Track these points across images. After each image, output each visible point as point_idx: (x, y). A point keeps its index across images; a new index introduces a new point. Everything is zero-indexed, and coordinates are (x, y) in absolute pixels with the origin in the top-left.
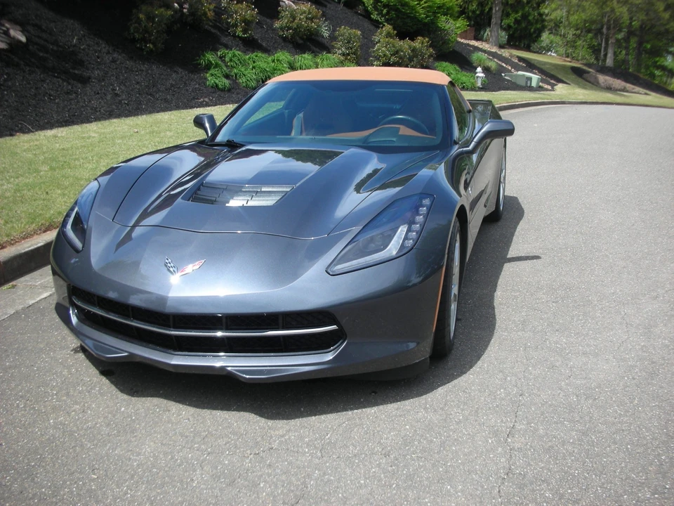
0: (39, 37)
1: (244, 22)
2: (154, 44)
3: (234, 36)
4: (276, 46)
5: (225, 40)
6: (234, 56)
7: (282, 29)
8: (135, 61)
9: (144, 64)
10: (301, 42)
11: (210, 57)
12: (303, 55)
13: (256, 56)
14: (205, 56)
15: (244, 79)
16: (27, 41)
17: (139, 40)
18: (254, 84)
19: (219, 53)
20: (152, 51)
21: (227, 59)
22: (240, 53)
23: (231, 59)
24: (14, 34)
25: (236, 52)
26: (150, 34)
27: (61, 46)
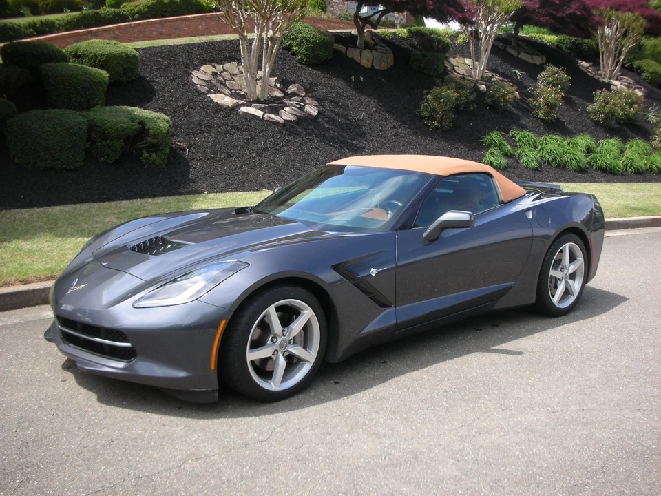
0: (332, 111)
1: (546, 105)
2: (440, 121)
3: (537, 118)
4: (584, 129)
5: (525, 121)
6: (524, 136)
7: (594, 113)
8: (419, 136)
9: (426, 139)
10: (616, 126)
11: (495, 136)
12: (609, 140)
13: (551, 138)
14: (490, 135)
15: (525, 159)
16: (318, 114)
17: (426, 117)
18: (534, 164)
19: (511, 134)
20: (437, 128)
21: (517, 139)
22: (531, 134)
23: (520, 140)
24: (307, 108)
25: (527, 133)
26: (437, 113)
27: (349, 120)
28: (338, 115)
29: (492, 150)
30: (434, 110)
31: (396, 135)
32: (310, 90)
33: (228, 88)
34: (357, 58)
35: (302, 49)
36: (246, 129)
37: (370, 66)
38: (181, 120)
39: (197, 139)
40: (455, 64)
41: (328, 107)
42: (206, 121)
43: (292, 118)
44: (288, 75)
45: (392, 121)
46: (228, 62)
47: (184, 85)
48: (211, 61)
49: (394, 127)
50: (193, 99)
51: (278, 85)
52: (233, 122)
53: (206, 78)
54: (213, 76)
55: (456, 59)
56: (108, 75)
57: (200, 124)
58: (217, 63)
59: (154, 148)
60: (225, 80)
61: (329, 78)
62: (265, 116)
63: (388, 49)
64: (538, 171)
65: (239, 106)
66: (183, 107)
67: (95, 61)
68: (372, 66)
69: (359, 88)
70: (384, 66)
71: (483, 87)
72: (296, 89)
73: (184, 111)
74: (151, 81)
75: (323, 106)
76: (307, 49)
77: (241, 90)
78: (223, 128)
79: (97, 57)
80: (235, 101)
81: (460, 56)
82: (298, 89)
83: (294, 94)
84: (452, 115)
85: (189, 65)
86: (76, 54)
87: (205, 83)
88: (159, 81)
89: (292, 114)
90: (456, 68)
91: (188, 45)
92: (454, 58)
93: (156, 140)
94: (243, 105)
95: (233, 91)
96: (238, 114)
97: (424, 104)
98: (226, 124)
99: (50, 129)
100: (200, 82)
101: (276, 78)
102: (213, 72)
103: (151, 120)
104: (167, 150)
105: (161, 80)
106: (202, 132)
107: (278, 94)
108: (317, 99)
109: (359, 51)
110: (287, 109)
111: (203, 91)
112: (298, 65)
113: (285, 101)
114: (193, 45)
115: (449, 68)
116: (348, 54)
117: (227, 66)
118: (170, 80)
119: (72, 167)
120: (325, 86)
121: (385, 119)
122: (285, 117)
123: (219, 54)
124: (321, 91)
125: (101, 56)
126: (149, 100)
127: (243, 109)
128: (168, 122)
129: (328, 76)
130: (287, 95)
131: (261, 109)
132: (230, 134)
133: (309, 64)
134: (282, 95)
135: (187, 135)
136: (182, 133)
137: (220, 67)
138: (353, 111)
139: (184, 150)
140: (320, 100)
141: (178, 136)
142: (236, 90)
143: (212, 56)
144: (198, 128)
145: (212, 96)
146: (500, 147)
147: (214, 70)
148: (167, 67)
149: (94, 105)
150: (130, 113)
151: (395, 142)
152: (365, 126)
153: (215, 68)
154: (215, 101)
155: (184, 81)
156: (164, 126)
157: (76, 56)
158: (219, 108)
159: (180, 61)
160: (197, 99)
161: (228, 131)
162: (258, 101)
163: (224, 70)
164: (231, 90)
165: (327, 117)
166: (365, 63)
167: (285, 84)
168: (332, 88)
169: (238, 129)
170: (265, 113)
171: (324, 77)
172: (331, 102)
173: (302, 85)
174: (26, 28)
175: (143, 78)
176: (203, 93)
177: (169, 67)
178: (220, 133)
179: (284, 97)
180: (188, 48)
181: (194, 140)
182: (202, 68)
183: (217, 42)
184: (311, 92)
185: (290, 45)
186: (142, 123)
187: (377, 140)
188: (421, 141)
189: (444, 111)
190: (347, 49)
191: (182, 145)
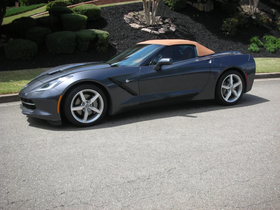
2: (230, 32)
8: (220, 39)
9: (223, 40)
11: (255, 38)
14: (253, 38)
15: (268, 48)
16: (175, 31)
17: (224, 31)
18: (273, 50)
19: (264, 37)
20: (228, 35)
21: (267, 39)
22: (273, 37)
23: (268, 40)
24: (171, 28)
25: (271, 37)
26: (228, 29)
27: (189, 33)
28: (185, 31)
29: (253, 44)
30: (227, 27)
31: (210, 39)
32: (174, 21)
33: (139, 21)
34: (197, 7)
35: (172, 4)
36: (143, 37)
37: (202, 10)
38: (116, 34)
39: (122, 41)
40: (243, 8)
41: (181, 28)
42: (126, 34)
43: (163, 32)
44: (165, 15)
45: (209, 33)
46: (140, 11)
47: (119, 21)
48: (133, 11)
49: (209, 35)
50: (122, 26)
51: (161, 19)
52: (138, 34)
53: (130, 18)
54: (134, 17)
55: (244, 6)
56: (87, 18)
57: (124, 35)
58: (136, 11)
59: (102, 45)
60: (139, 18)
61: (183, 16)
62: (152, 32)
63: (212, 2)
64: (275, 53)
65: (141, 28)
66: (118, 29)
67: (82, 12)
68: (204, 10)
69: (196, 20)
70: (209, 10)
71: (254, 17)
72: (168, 21)
73: (118, 30)
74: (106, 19)
75: (178, 28)
76: (174, 4)
77: (145, 22)
78: (133, 37)
79: (83, 11)
80: (140, 26)
81: (246, 5)
82: (169, 21)
83: (167, 23)
84: (235, 30)
85: (123, 13)
86: (76, 10)
87: (129, 20)
88: (109, 19)
89: (163, 31)
90: (244, 10)
91: (124, 5)
92: (244, 5)
93: (102, 42)
94: (144, 27)
95: (142, 22)
96: (141, 31)
97: (223, 25)
98: (135, 35)
99: (61, 39)
100: (127, 19)
101: (160, 17)
102: (133, 15)
103: (101, 34)
104: (107, 46)
105: (110, 19)
106: (124, 38)
107: (161, 23)
108: (176, 25)
109: (197, 4)
110: (162, 29)
111: (127, 22)
112: (171, 11)
113: (162, 26)
114: (127, 5)
115: (240, 10)
116: (193, 6)
117: (140, 12)
118: (114, 19)
119: (70, 53)
120: (181, 19)
121: (206, 32)
122: (160, 32)
123: (137, 8)
124: (179, 21)
125: (85, 10)
126: (104, 27)
127: (143, 29)
128: (107, 35)
129: (183, 15)
130: (164, 23)
131: (150, 29)
132: (136, 39)
133: (175, 11)
134: (162, 23)
135: (118, 40)
136: (116, 39)
137: (137, 13)
138: (192, 29)
139: (116, 46)
140: (177, 25)
141: (114, 40)
142: (143, 22)
143: (134, 9)
144: (123, 37)
145: (131, 24)
146: (257, 43)
147: (134, 14)
148: (114, 13)
149: (81, 29)
150: (93, 31)
151: (209, 41)
152: (196, 35)
153: (135, 13)
154: (132, 26)
155: (120, 19)
156: (105, 36)
157: (76, 11)
158: (133, 29)
159: (120, 11)
160: (125, 26)
161: (135, 38)
162: (151, 26)
163: (139, 14)
164: (141, 22)
165: (179, 32)
166: (200, 9)
167: (164, 19)
168: (184, 20)
169: (140, 37)
170: (152, 31)
171: (181, 15)
172: (182, 25)
173: (171, 19)
174: (68, 2)
175: (104, 19)
176: (128, 24)
177: (115, 14)
178: (132, 39)
179: (163, 24)
180: (124, 6)
181: (120, 42)
182: (129, 14)
183: (137, 3)
184: (175, 22)
185: (168, 3)
186: (97, 35)
187: (200, 41)
188: (221, 41)
189: (232, 28)
190: (193, 3)
191: (115, 44)
